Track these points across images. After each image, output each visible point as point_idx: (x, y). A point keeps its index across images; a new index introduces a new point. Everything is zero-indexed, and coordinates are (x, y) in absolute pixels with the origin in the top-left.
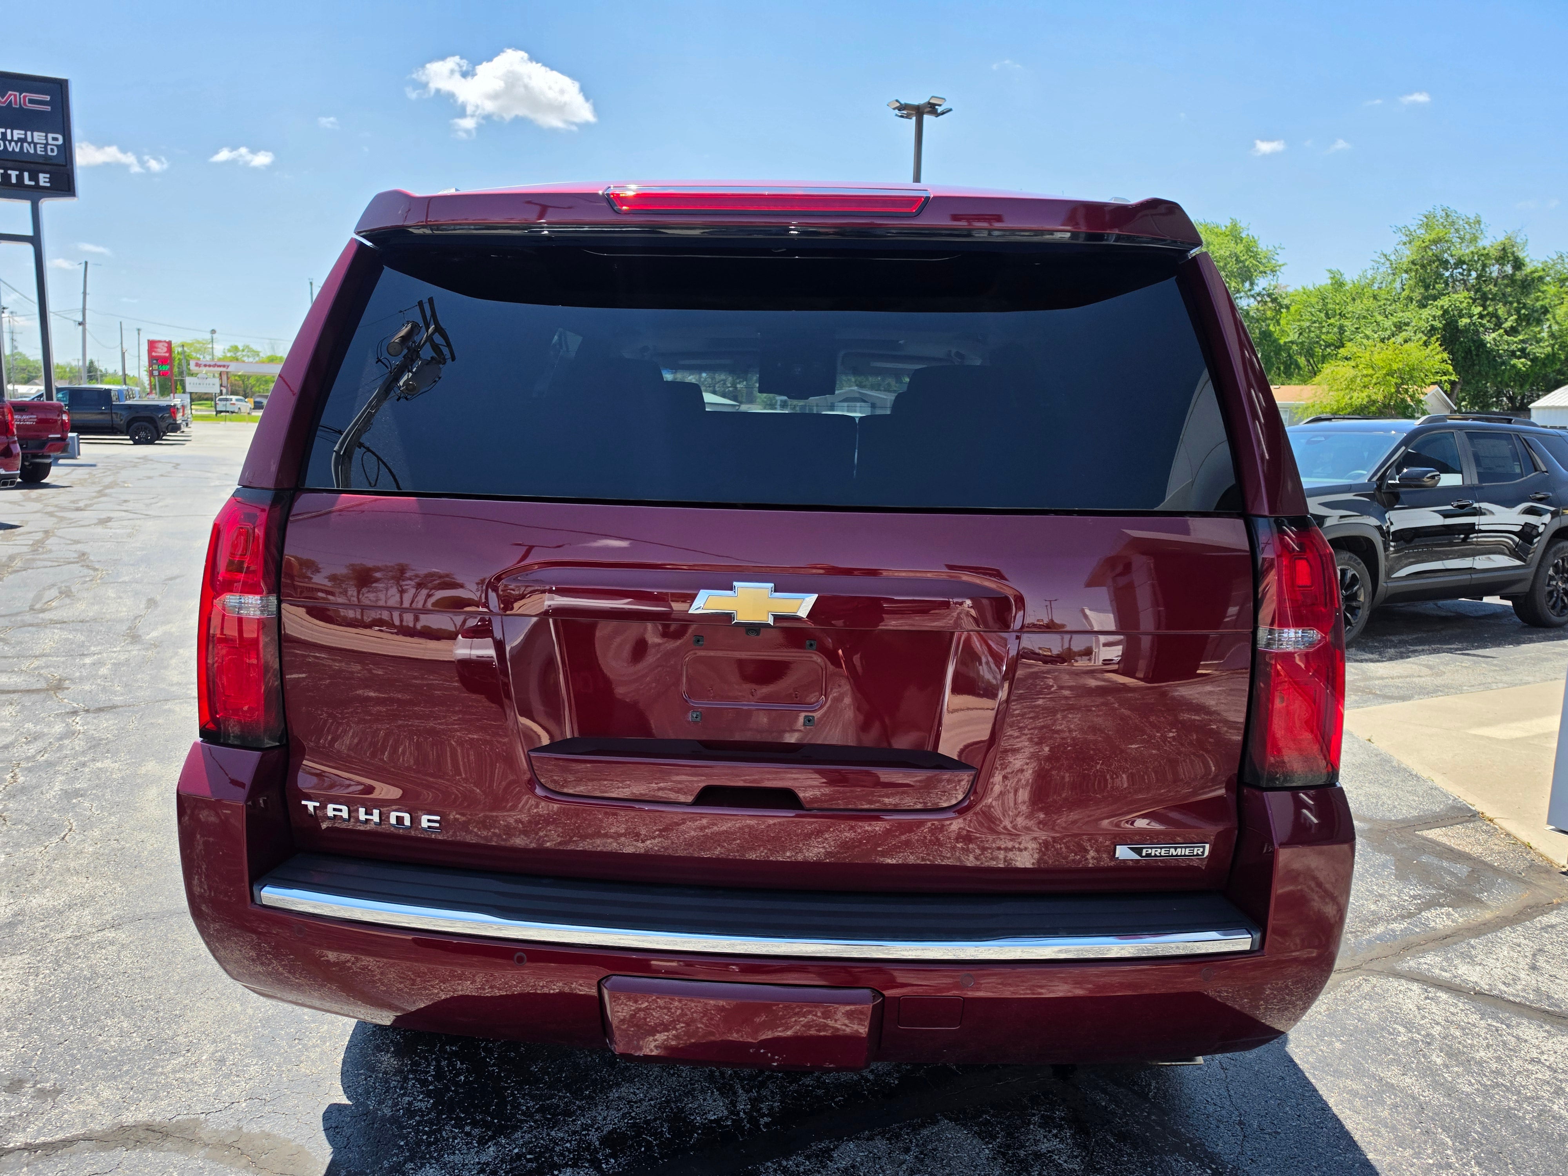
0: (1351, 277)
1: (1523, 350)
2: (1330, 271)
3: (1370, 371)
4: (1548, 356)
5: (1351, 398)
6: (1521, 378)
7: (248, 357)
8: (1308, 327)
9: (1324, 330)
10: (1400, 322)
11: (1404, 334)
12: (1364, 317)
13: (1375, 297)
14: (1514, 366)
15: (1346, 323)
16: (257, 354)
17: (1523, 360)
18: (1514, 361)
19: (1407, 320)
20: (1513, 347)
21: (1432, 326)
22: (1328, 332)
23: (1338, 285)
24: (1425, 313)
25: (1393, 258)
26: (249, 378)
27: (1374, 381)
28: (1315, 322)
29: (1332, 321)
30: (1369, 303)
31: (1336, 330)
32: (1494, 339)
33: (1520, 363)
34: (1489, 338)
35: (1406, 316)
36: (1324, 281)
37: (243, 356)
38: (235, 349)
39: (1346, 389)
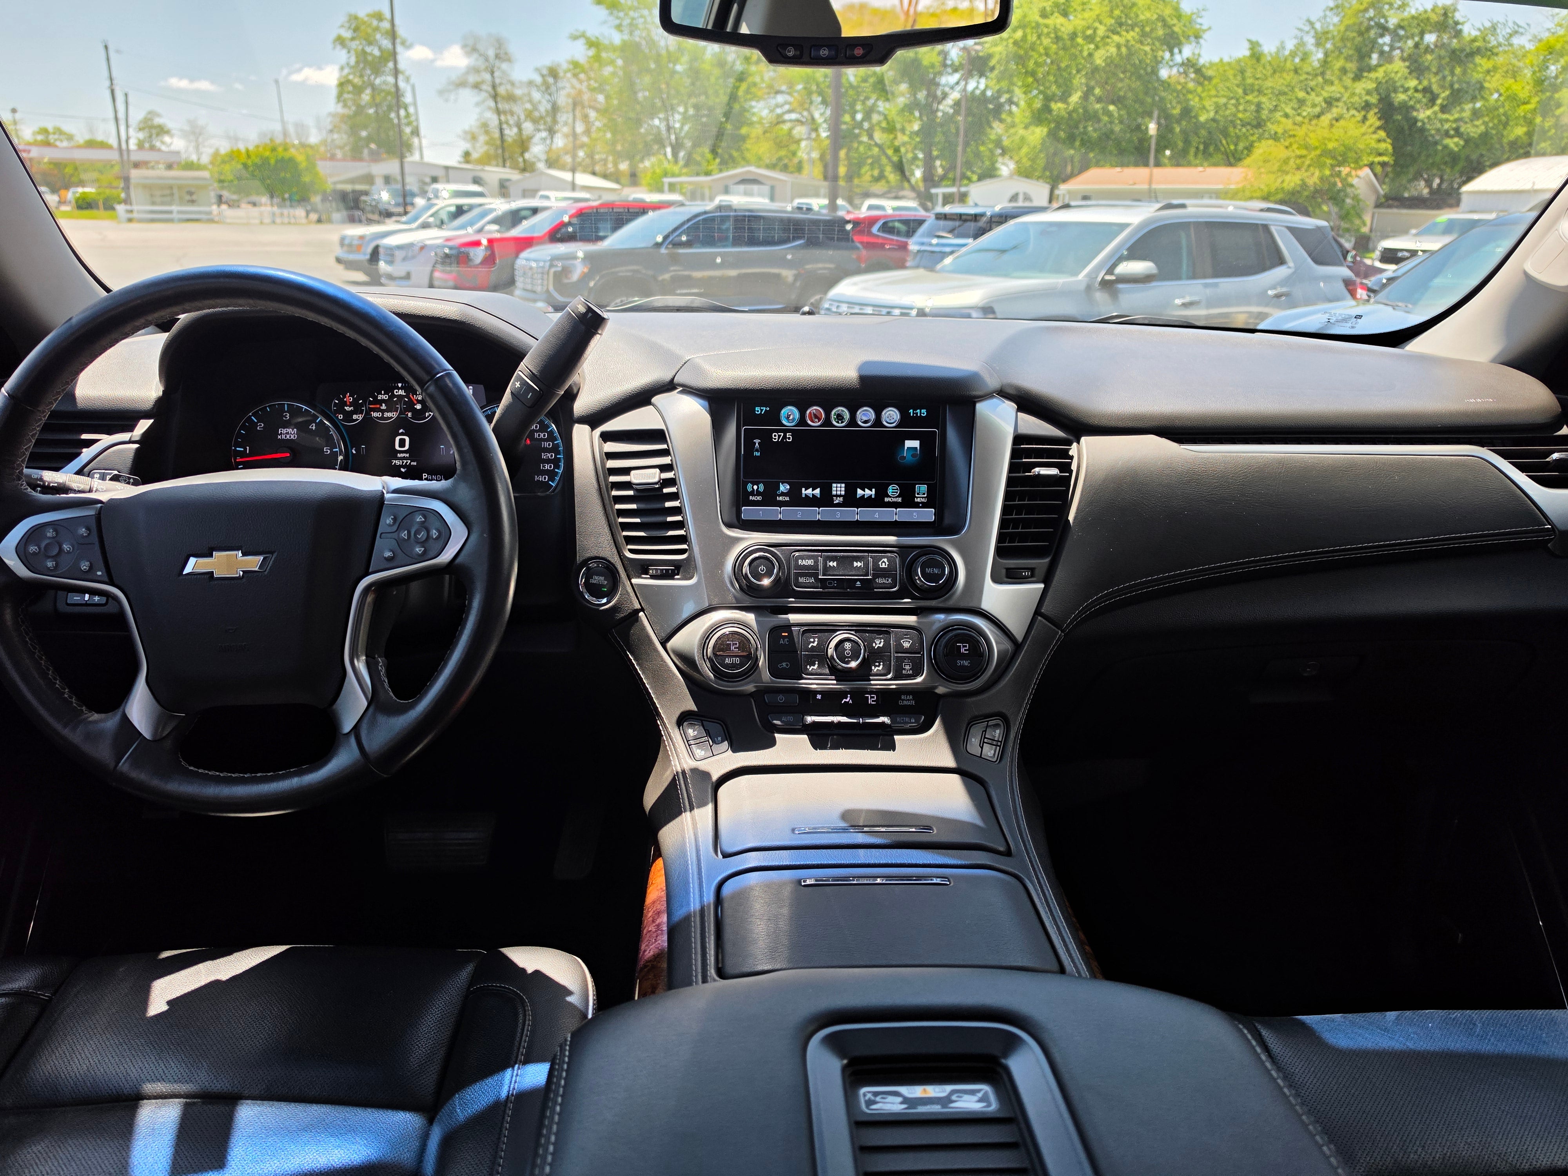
0: (1269, 48)
1: (1457, 130)
2: (1249, 41)
3: (1304, 152)
4: (1481, 135)
5: (1283, 182)
6: (1453, 158)
7: (61, 141)
8: (1225, 105)
9: (1241, 108)
10: (1331, 97)
11: (1335, 111)
12: (1285, 94)
13: (1296, 71)
14: (1446, 147)
15: (1264, 99)
16: (70, 137)
17: (1456, 140)
18: (1448, 141)
19: (1338, 95)
20: (1447, 126)
21: (1366, 102)
22: (1245, 110)
23: (1256, 56)
24: (1361, 87)
25: (1318, 26)
26: (65, 166)
27: (1308, 162)
28: (1232, 98)
29: (1249, 98)
30: (1289, 77)
31: (1253, 107)
32: (1429, 117)
33: (1453, 143)
34: (1423, 114)
35: (1335, 90)
36: (1243, 52)
37: (56, 140)
38: (44, 131)
39: (1278, 171)
